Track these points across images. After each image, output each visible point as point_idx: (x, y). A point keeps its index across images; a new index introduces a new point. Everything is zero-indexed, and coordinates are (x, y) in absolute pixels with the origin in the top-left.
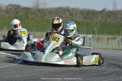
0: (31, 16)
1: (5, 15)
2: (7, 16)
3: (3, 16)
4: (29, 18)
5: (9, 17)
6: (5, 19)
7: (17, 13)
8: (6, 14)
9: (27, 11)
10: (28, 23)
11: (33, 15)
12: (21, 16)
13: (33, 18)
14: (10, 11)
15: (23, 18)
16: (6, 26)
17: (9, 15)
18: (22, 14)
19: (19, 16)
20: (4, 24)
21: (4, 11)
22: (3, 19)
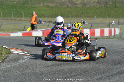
0: (119, 5)
1: (96, 5)
2: (98, 6)
3: (95, 6)
4: (117, 7)
5: (100, 7)
6: (96, 8)
7: (107, 3)
8: (98, 5)
9: (116, 1)
10: (116, 11)
11: (120, 4)
12: (110, 5)
13: (121, 7)
14: (101, 1)
15: (112, 7)
16: (97, 15)
17: (100, 5)
18: (111, 4)
19: (108, 5)
20: (96, 13)
21: (96, 2)
22: (95, 9)
